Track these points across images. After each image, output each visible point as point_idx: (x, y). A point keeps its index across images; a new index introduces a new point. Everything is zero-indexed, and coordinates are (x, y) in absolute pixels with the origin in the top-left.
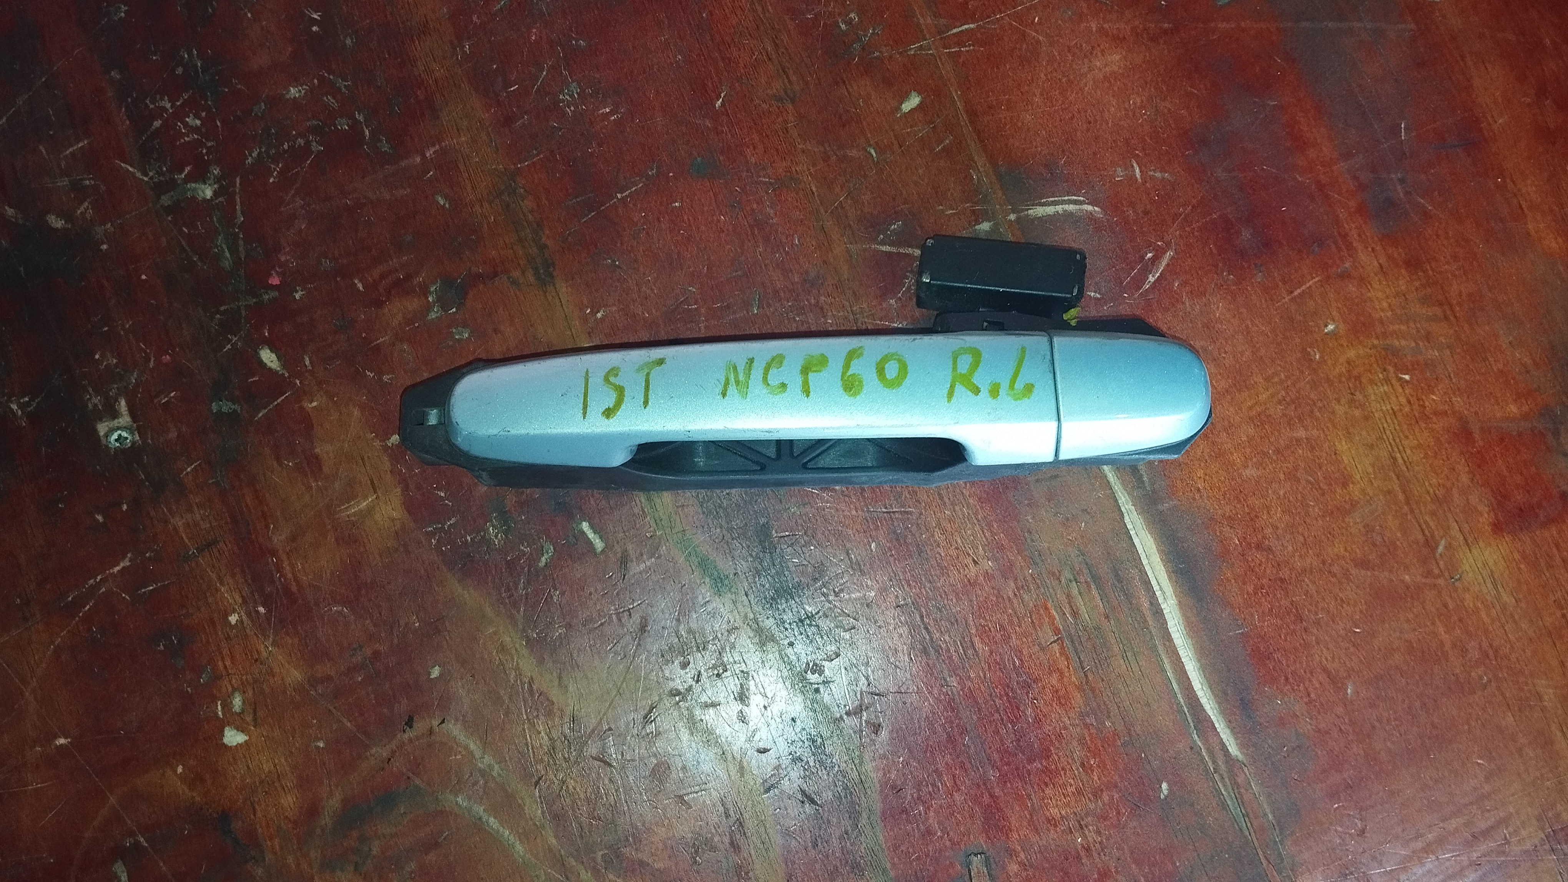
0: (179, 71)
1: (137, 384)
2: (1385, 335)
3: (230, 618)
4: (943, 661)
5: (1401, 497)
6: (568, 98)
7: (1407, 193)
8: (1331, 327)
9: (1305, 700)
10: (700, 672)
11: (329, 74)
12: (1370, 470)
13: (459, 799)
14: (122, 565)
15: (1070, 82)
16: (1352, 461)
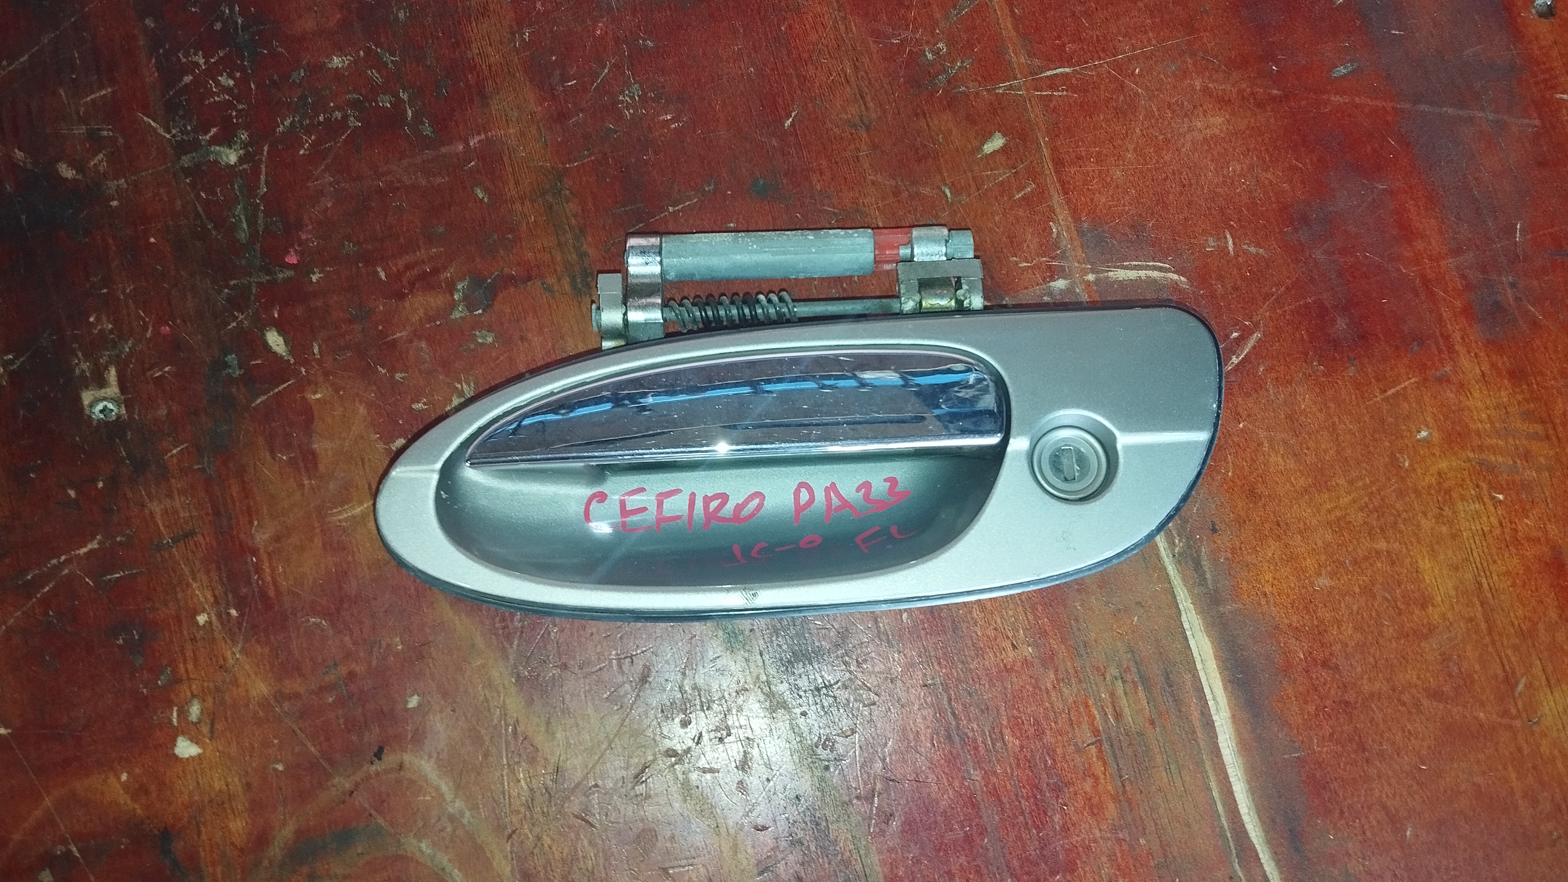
0: (218, 26)
1: (131, 354)
2: (1481, 448)
3: (198, 618)
4: (969, 751)
5: (1483, 626)
6: (628, 99)
7: (1517, 299)
8: (1424, 434)
9: (1360, 838)
10: (701, 734)
11: (377, 47)
12: (1453, 593)
13: (423, 846)
14: (90, 546)
15: (1167, 141)
16: (1433, 581)
